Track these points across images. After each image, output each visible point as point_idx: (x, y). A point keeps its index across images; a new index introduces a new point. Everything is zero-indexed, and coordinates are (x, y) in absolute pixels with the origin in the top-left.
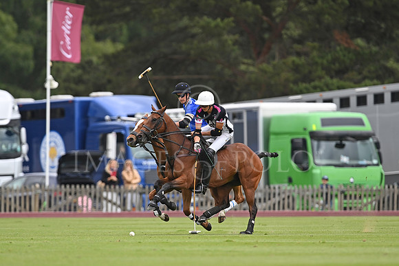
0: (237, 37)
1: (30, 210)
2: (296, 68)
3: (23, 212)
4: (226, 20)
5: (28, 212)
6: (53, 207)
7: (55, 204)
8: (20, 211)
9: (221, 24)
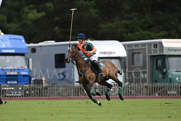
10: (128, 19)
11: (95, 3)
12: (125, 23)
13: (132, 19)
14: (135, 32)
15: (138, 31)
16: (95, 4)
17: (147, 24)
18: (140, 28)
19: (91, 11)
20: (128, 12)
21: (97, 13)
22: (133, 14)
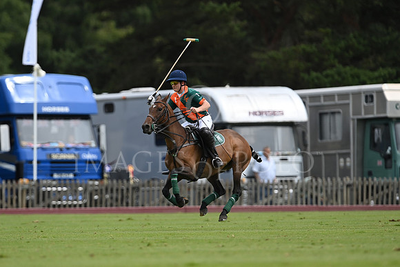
10: (311, 41)
11: (240, 6)
12: (304, 50)
13: (318, 41)
14: (325, 69)
15: (333, 66)
16: (241, 10)
17: (351, 53)
18: (336, 61)
19: (232, 23)
20: (312, 26)
21: (244, 29)
22: (322, 30)
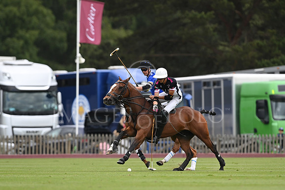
0: (216, 25)
1: (65, 152)
2: (260, 49)
3: (59, 154)
4: (208, 13)
5: (63, 154)
6: (81, 150)
7: (83, 148)
8: (57, 153)
9: (205, 16)
